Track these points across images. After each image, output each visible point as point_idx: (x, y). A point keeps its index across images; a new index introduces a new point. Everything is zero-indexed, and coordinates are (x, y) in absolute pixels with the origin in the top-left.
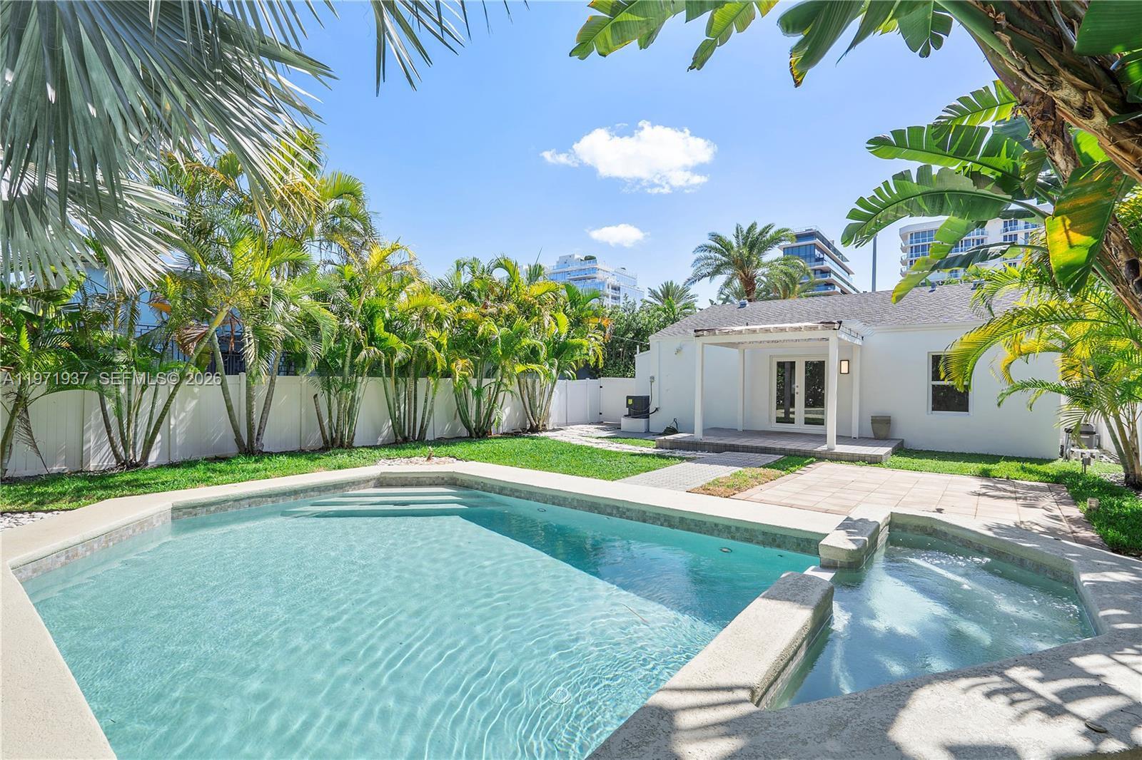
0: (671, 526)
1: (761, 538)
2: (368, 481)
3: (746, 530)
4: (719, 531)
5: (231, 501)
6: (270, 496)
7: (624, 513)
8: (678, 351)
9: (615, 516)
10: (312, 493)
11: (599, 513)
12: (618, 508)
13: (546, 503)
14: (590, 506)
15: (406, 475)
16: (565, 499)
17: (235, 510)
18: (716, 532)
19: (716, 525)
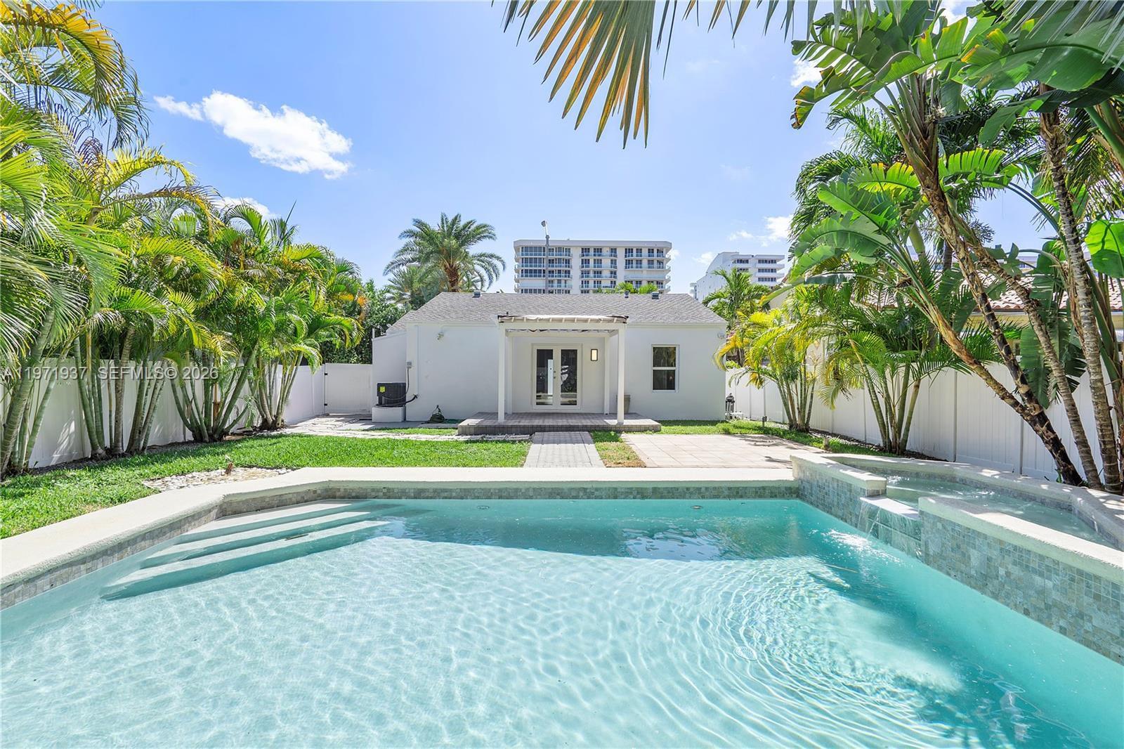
0: (643, 497)
1: (726, 493)
2: (210, 511)
3: (715, 488)
4: (691, 493)
5: (20, 583)
6: (83, 561)
7: (593, 493)
8: (440, 336)
9: (582, 498)
10: (143, 543)
11: (562, 498)
12: (585, 489)
13: (489, 498)
14: (551, 493)
15: (262, 495)
16: (517, 490)
17: (27, 600)
18: (687, 495)
19: (688, 489)
